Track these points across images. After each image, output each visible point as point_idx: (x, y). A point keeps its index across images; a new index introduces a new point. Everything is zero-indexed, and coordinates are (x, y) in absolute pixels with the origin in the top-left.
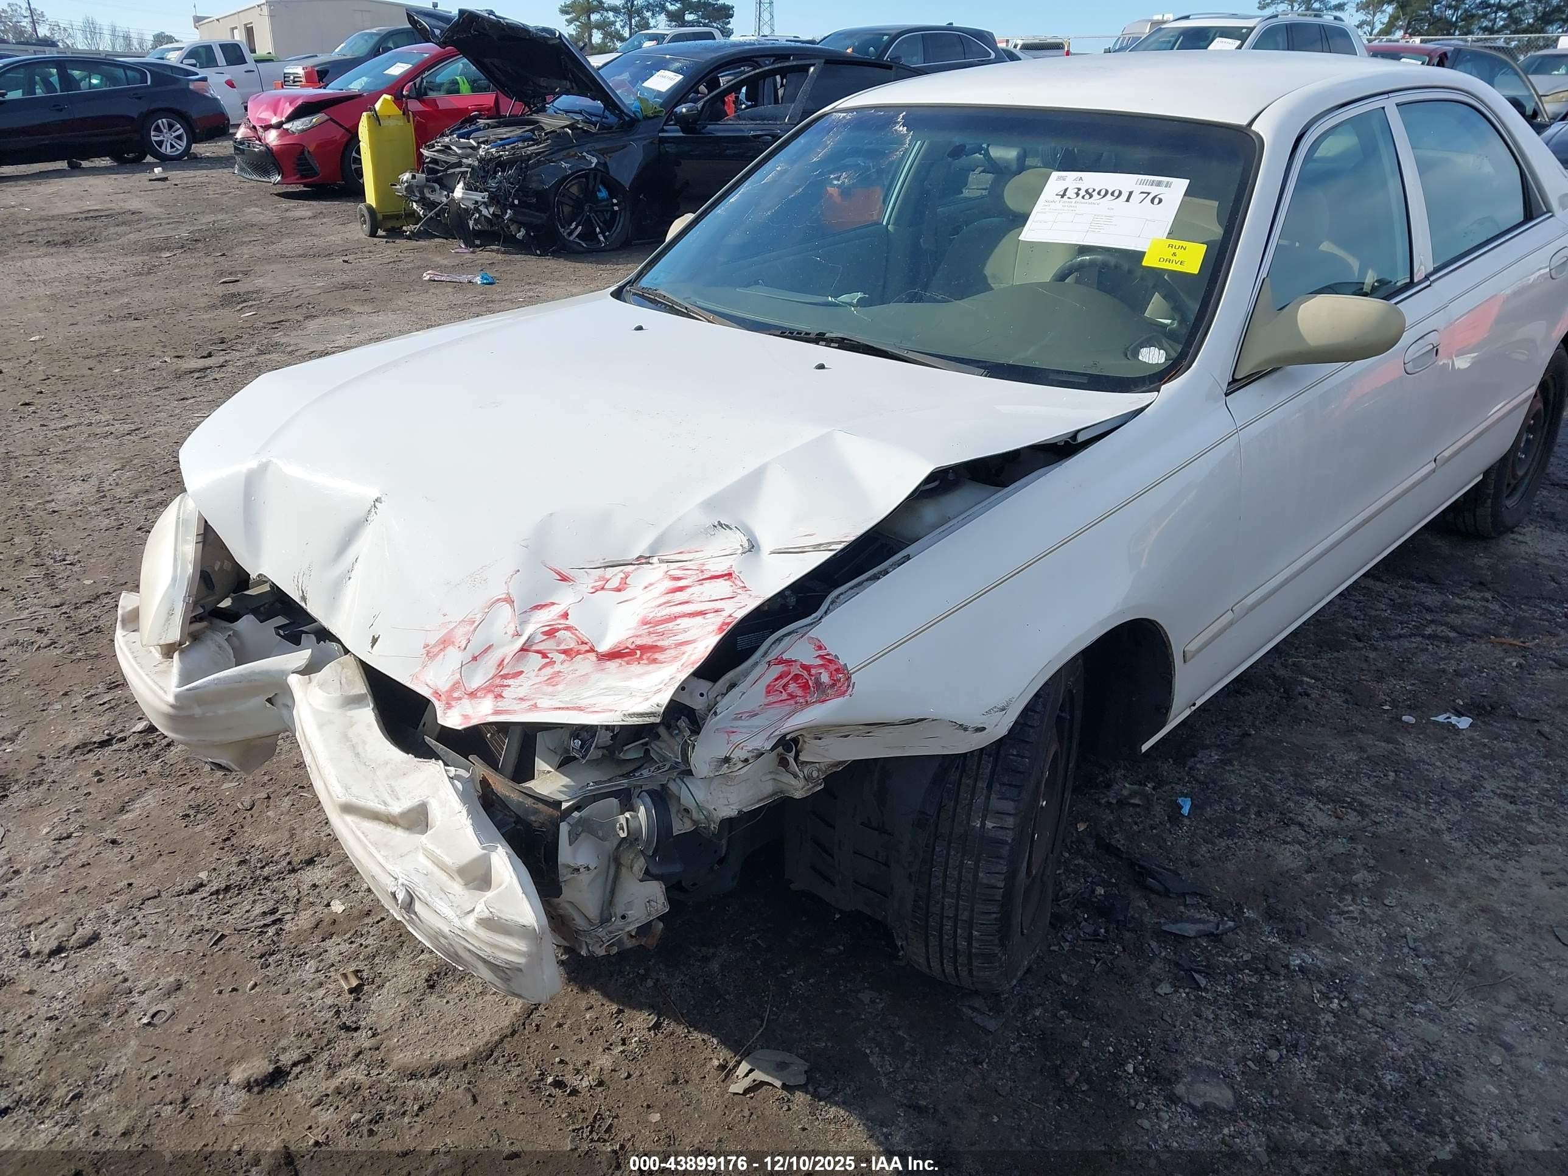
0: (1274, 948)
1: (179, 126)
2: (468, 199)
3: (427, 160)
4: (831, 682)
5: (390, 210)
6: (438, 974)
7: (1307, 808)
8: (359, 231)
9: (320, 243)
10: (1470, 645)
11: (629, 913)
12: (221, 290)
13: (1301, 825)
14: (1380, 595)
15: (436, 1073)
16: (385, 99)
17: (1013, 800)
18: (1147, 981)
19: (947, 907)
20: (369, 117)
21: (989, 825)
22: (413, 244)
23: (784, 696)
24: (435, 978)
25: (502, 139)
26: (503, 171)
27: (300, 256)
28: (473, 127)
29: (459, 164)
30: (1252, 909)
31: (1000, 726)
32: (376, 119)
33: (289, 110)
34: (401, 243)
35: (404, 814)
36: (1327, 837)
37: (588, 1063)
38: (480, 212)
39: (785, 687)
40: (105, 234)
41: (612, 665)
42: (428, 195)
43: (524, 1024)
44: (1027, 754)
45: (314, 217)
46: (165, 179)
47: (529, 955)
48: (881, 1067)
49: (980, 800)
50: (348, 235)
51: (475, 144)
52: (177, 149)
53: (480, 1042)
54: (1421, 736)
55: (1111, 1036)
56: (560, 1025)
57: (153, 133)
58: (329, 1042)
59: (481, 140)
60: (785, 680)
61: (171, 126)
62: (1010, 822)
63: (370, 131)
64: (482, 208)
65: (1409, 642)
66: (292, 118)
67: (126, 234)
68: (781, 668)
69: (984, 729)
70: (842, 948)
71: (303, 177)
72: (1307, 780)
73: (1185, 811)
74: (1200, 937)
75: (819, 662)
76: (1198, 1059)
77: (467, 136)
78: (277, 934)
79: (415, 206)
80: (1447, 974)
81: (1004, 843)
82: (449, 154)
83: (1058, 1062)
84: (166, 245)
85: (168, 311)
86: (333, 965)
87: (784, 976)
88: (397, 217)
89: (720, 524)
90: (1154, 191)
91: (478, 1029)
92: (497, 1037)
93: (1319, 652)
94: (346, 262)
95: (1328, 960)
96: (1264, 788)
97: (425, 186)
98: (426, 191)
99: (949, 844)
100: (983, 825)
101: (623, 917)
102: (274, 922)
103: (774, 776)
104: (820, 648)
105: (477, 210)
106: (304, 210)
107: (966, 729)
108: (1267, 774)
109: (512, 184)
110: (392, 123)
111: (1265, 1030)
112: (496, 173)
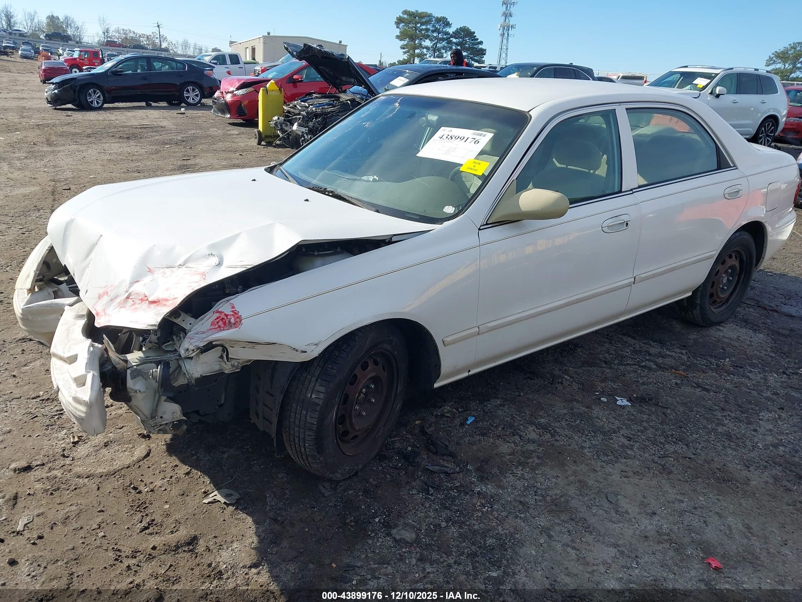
0: (472, 483)
1: (197, 90)
2: (299, 130)
3: (285, 111)
4: (234, 322)
5: (269, 133)
6: (111, 442)
7: (529, 430)
8: (254, 142)
9: (234, 145)
10: (660, 372)
11: (164, 416)
12: (180, 163)
13: (520, 436)
14: (630, 345)
15: (89, 477)
16: (272, 83)
17: (325, 387)
18: (408, 488)
19: (296, 432)
20: (263, 90)
21: (313, 396)
22: (276, 149)
23: (217, 326)
24: (109, 443)
25: (319, 104)
26: (316, 119)
27: (223, 151)
28: (310, 97)
29: (299, 114)
30: (472, 466)
31: (314, 352)
32: (266, 91)
33: (237, 85)
34: (271, 149)
35: (68, 358)
36: (529, 443)
37: (152, 483)
38: (304, 137)
39: (217, 322)
40: (146, 135)
41: (153, 306)
42: (284, 127)
43: (134, 465)
44: (335, 368)
45: (239, 134)
46: (184, 113)
47: (86, 413)
48: (270, 503)
49: (312, 385)
50: (248, 143)
51: (307, 105)
52: (195, 101)
53: (112, 468)
54: (605, 408)
55: (376, 506)
56: (149, 467)
57: (185, 93)
58: (55, 460)
59: (310, 103)
60: (218, 320)
61: (194, 90)
62: (322, 396)
63: (263, 96)
64: (305, 135)
65: (630, 367)
66: (238, 89)
67: (155, 136)
68: (217, 315)
69: (306, 352)
70: (283, 456)
71: (240, 116)
72: (535, 418)
73: (469, 422)
74: (441, 473)
75: (232, 313)
76: (410, 521)
77: (305, 101)
78: (58, 419)
79: (278, 132)
80: (543, 504)
81: (318, 405)
82: (295, 109)
83: (347, 513)
84: (170, 142)
85: (154, 170)
86: (73, 433)
87: (252, 463)
88: (271, 137)
89: (211, 254)
90: (477, 138)
91: (115, 464)
92: (121, 468)
93: (582, 366)
94: (241, 155)
95: (493, 491)
96: (513, 418)
97: (283, 123)
98: (283, 125)
99: (297, 404)
100: (311, 396)
101: (161, 417)
102: (59, 414)
103: (219, 363)
104: (233, 307)
105: (303, 136)
106: (236, 131)
107: (297, 351)
108: (518, 413)
109: (319, 125)
110: (274, 93)
111: (448, 514)
112: (313, 119)
